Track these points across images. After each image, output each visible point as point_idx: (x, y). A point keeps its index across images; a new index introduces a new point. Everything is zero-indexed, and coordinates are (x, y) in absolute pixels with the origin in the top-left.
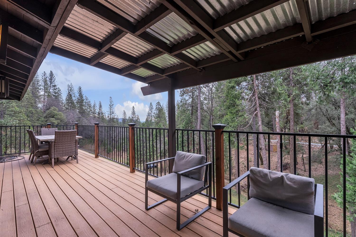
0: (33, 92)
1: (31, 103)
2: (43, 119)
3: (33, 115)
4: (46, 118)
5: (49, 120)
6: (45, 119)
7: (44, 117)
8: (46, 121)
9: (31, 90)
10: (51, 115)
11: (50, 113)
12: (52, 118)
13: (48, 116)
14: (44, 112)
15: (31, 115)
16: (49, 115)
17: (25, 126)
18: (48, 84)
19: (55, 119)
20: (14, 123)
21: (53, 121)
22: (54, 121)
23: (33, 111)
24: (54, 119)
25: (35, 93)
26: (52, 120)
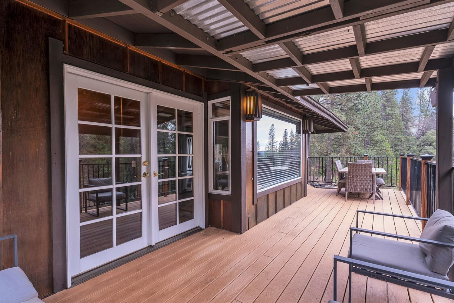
0: (402, 114)
1: (400, 129)
2: (415, 148)
3: (402, 144)
4: (420, 146)
5: (424, 150)
6: (419, 148)
7: (418, 146)
8: (419, 151)
9: (401, 113)
10: (427, 142)
11: (425, 139)
12: (429, 146)
13: (423, 144)
14: (418, 138)
15: (400, 143)
16: (424, 142)
17: (388, 157)
18: (425, 100)
19: (433, 147)
20: (373, 153)
21: (430, 151)
22: (432, 151)
23: (402, 138)
24: (431, 147)
25: (406, 116)
26: (428, 149)
